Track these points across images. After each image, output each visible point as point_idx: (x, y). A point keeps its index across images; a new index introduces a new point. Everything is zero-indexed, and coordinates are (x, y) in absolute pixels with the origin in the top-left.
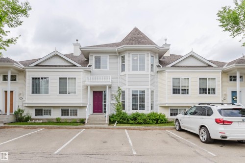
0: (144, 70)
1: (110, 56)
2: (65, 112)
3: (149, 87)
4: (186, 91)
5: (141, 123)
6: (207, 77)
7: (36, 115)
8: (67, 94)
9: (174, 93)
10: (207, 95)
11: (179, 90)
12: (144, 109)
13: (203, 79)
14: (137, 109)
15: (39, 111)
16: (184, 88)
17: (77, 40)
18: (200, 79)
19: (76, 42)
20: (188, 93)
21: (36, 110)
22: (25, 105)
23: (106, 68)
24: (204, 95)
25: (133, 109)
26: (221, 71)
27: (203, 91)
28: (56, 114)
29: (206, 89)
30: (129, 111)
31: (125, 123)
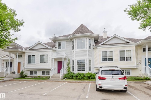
0: (84, 48)
1: (66, 41)
2: (44, 72)
3: (87, 58)
4: (111, 59)
5: (79, 79)
6: (125, 50)
7: (30, 74)
8: (44, 63)
9: (103, 60)
10: (126, 61)
11: (106, 58)
12: (84, 71)
13: (122, 51)
14: (80, 71)
15: (32, 72)
16: (109, 58)
17: (55, 34)
18: (120, 51)
19: (54, 35)
20: (112, 60)
21: (30, 72)
22: (25, 69)
23: (64, 48)
24: (123, 61)
25: (78, 71)
26: (135, 45)
27: (122, 59)
28: (39, 74)
29: (124, 58)
30: (76, 72)
31: (71, 79)
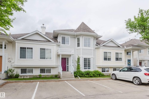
0: (90, 47)
1: (70, 37)
3: (93, 56)
6: (119, 53)
9: (104, 60)
11: (107, 58)
12: (90, 69)
14: (86, 69)
15: (24, 70)
16: (109, 58)
18: (116, 53)
20: (110, 60)
22: (13, 66)
23: (68, 44)
24: (118, 61)
26: (124, 49)
27: (117, 59)
29: (118, 58)
30: (82, 69)
